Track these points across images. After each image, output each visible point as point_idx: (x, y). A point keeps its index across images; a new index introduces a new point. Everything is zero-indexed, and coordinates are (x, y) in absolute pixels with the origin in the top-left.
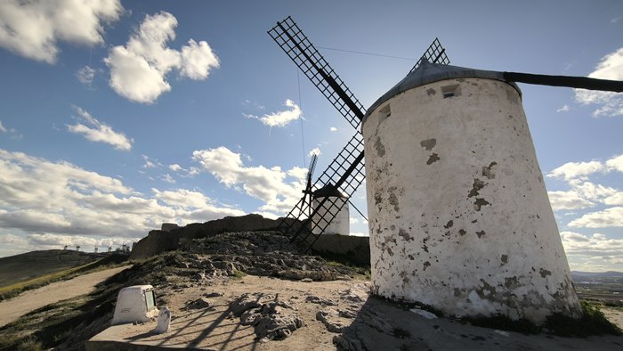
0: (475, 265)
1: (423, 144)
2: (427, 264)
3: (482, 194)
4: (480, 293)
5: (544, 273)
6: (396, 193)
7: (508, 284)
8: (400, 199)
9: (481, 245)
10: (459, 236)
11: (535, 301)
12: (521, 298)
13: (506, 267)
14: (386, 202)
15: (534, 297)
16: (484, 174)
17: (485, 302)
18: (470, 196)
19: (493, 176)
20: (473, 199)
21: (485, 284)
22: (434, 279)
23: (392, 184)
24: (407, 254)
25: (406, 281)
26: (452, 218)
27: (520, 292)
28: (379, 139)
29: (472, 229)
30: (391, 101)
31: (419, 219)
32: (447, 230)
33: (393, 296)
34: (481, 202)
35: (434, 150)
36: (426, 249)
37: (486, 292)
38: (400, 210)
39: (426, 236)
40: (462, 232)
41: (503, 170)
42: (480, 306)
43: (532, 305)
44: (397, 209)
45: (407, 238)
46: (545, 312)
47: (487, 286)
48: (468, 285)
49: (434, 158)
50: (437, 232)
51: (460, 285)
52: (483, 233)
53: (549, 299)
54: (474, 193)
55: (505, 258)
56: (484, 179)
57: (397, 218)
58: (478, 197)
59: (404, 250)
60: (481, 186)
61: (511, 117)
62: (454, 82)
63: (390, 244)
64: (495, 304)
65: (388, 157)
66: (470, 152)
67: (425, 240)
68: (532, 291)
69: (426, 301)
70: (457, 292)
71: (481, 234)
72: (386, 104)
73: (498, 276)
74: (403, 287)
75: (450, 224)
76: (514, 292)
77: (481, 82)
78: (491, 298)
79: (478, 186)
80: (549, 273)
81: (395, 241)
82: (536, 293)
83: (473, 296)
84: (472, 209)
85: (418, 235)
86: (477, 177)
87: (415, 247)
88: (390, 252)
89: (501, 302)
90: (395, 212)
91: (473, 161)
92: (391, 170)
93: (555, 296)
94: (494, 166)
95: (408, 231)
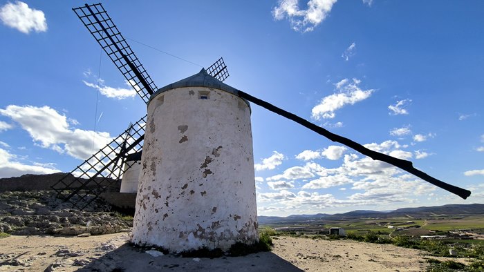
0: (196, 215)
1: (179, 128)
2: (166, 215)
3: (209, 166)
4: (195, 234)
5: (236, 218)
6: (156, 161)
7: (213, 227)
8: (158, 167)
9: (202, 201)
10: (190, 195)
11: (227, 235)
12: (219, 235)
13: (215, 215)
14: (149, 168)
15: (227, 233)
16: (213, 153)
17: (198, 239)
18: (202, 167)
19: (219, 155)
20: (203, 170)
21: (200, 227)
22: (169, 226)
23: (154, 155)
24: (155, 208)
25: (150, 229)
26: (188, 182)
27: (219, 231)
28: (153, 120)
29: (198, 190)
30: (166, 93)
31: (167, 182)
32: (183, 191)
33: (140, 242)
34: (208, 172)
35: (185, 133)
36: (167, 204)
37: (199, 233)
38: (156, 175)
39: (168, 194)
40: (192, 192)
41: (225, 152)
42: (194, 243)
43: (225, 239)
44: (154, 174)
45: (157, 196)
46: (232, 242)
47: (200, 229)
48: (189, 229)
49: (184, 139)
50: (176, 192)
51: (183, 230)
52: (205, 192)
53: (236, 234)
54: (205, 165)
55: (215, 209)
56: (212, 157)
57: (154, 180)
58: (206, 168)
59: (153, 205)
60: (210, 161)
61: (238, 119)
62: (207, 90)
63: (146, 201)
64: (203, 240)
65: (156, 134)
66: (208, 138)
67: (168, 198)
68: (227, 230)
69: (159, 244)
70: (181, 235)
71: (203, 193)
72: (161, 95)
73: (209, 221)
74: (147, 234)
75: (186, 186)
76: (216, 231)
77: (223, 93)
78: (201, 237)
79: (208, 161)
80: (239, 218)
81: (149, 198)
82: (229, 231)
83: (191, 236)
84: (201, 176)
85: (164, 194)
86: (208, 155)
87: (160, 203)
88: (145, 208)
89: (207, 239)
90: (153, 176)
91: (208, 144)
92: (157, 144)
93: (240, 232)
94: (221, 149)
95: (158, 191)
